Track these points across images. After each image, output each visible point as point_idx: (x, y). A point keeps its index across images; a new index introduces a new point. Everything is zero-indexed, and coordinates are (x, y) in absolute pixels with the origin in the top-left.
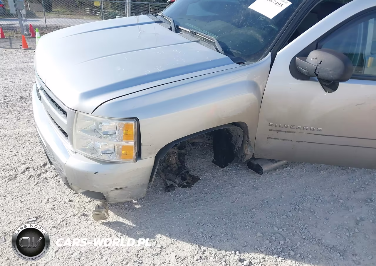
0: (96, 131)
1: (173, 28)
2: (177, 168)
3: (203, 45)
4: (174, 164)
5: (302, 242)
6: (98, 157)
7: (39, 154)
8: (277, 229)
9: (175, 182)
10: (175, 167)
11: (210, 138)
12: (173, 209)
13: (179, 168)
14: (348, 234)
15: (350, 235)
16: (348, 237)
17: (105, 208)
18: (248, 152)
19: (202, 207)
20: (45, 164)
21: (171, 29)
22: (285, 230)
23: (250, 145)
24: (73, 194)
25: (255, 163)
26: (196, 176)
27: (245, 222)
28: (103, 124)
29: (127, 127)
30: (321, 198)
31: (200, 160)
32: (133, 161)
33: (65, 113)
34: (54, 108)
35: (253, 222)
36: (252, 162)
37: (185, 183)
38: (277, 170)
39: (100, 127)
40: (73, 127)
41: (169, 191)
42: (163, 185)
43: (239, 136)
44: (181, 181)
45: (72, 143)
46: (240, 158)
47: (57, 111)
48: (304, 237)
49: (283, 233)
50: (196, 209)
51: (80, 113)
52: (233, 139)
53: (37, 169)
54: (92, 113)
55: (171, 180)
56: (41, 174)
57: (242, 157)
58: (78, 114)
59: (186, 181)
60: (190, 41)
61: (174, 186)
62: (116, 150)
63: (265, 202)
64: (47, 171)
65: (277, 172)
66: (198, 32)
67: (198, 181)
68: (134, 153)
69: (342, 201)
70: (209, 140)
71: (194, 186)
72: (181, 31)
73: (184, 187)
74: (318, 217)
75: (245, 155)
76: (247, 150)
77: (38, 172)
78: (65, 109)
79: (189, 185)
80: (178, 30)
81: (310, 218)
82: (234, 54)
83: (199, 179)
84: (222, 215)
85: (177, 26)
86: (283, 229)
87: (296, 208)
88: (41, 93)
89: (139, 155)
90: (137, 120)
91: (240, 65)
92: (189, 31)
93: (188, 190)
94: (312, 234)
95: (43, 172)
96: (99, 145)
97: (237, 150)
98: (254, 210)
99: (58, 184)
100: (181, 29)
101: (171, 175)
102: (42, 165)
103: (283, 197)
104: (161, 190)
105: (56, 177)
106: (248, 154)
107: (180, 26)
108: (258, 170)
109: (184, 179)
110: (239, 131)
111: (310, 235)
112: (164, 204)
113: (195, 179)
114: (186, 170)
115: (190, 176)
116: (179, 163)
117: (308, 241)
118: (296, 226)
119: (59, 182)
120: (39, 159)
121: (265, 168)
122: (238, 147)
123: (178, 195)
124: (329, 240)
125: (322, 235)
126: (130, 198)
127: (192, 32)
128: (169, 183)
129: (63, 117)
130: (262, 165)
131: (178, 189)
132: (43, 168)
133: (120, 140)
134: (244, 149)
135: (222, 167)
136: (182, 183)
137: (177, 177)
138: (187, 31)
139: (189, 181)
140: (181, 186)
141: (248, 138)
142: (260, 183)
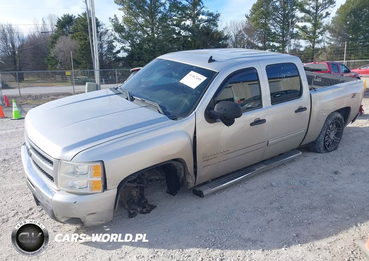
0: (74, 173)
1: (129, 98)
2: (138, 199)
3: (150, 109)
4: (136, 196)
5: (227, 238)
6: (76, 191)
7: (25, 202)
8: (210, 233)
9: (137, 211)
10: (136, 199)
11: (163, 174)
12: (135, 229)
13: (140, 200)
14: (260, 230)
15: (262, 230)
16: (261, 232)
17: (83, 229)
18: (191, 181)
19: (157, 225)
20: (31, 208)
21: (127, 99)
22: (217, 233)
23: (190, 175)
24: (56, 227)
25: (198, 189)
26: (154, 205)
27: (188, 231)
28: (79, 167)
29: (96, 168)
30: (246, 210)
31: (158, 193)
32: (101, 192)
33: (51, 163)
34: (42, 160)
35: (194, 230)
36: (195, 189)
37: (144, 210)
38: (216, 194)
39: (77, 170)
40: (57, 172)
41: (132, 217)
42: (128, 214)
43: (181, 169)
44: (141, 209)
45: (57, 184)
46: (186, 186)
47: (45, 162)
48: (229, 235)
49: (215, 235)
50: (153, 227)
51: (62, 161)
52: (178, 171)
53: (24, 213)
54: (71, 161)
55: (133, 210)
56: (28, 216)
57: (187, 185)
58: (61, 162)
59: (146, 209)
60: (140, 107)
61: (136, 213)
62: (89, 185)
63: (205, 216)
64: (33, 214)
65: (216, 196)
66: (146, 100)
67: (155, 208)
68: (101, 185)
69: (260, 210)
70: (163, 176)
71: (151, 212)
72: (135, 100)
73: (144, 213)
74: (241, 222)
75: (188, 183)
76: (189, 179)
77: (26, 215)
78: (52, 159)
79: (148, 212)
80: (132, 100)
81: (236, 223)
82: (171, 114)
83: (156, 207)
84: (172, 228)
85: (132, 97)
86: (215, 232)
87: (226, 218)
88: (31, 151)
89: (105, 188)
90: (102, 162)
91: (174, 121)
92: (140, 99)
93: (147, 215)
94: (235, 233)
95: (30, 214)
96: (76, 183)
97: (181, 180)
98: (196, 222)
99: (43, 221)
100: (135, 98)
101: (133, 206)
102: (28, 209)
103: (218, 212)
104: (125, 218)
105: (41, 217)
106: (190, 182)
107: (134, 96)
108: (200, 194)
109: (144, 208)
110: (180, 165)
111: (234, 234)
112: (128, 226)
113: (153, 207)
114: (145, 200)
115: (149, 205)
116: (139, 196)
117: (232, 238)
118: (225, 229)
119: (44, 220)
120: (25, 206)
121: (205, 193)
122: (182, 177)
123: (139, 219)
124: (247, 235)
125: (242, 233)
126: (101, 221)
127: (142, 100)
128: (132, 212)
129: (50, 166)
130: (203, 190)
131: (139, 215)
132: (30, 211)
133: (91, 177)
134: (187, 179)
135: (174, 195)
136: (142, 211)
137: (138, 207)
138: (139, 100)
139: (148, 209)
140: (142, 213)
141: (188, 170)
142: (202, 204)
